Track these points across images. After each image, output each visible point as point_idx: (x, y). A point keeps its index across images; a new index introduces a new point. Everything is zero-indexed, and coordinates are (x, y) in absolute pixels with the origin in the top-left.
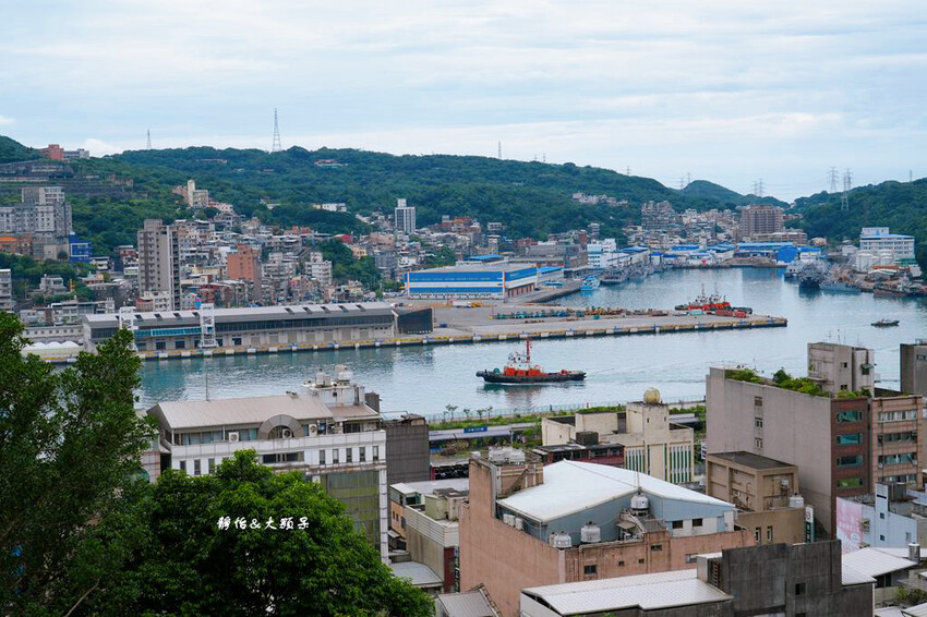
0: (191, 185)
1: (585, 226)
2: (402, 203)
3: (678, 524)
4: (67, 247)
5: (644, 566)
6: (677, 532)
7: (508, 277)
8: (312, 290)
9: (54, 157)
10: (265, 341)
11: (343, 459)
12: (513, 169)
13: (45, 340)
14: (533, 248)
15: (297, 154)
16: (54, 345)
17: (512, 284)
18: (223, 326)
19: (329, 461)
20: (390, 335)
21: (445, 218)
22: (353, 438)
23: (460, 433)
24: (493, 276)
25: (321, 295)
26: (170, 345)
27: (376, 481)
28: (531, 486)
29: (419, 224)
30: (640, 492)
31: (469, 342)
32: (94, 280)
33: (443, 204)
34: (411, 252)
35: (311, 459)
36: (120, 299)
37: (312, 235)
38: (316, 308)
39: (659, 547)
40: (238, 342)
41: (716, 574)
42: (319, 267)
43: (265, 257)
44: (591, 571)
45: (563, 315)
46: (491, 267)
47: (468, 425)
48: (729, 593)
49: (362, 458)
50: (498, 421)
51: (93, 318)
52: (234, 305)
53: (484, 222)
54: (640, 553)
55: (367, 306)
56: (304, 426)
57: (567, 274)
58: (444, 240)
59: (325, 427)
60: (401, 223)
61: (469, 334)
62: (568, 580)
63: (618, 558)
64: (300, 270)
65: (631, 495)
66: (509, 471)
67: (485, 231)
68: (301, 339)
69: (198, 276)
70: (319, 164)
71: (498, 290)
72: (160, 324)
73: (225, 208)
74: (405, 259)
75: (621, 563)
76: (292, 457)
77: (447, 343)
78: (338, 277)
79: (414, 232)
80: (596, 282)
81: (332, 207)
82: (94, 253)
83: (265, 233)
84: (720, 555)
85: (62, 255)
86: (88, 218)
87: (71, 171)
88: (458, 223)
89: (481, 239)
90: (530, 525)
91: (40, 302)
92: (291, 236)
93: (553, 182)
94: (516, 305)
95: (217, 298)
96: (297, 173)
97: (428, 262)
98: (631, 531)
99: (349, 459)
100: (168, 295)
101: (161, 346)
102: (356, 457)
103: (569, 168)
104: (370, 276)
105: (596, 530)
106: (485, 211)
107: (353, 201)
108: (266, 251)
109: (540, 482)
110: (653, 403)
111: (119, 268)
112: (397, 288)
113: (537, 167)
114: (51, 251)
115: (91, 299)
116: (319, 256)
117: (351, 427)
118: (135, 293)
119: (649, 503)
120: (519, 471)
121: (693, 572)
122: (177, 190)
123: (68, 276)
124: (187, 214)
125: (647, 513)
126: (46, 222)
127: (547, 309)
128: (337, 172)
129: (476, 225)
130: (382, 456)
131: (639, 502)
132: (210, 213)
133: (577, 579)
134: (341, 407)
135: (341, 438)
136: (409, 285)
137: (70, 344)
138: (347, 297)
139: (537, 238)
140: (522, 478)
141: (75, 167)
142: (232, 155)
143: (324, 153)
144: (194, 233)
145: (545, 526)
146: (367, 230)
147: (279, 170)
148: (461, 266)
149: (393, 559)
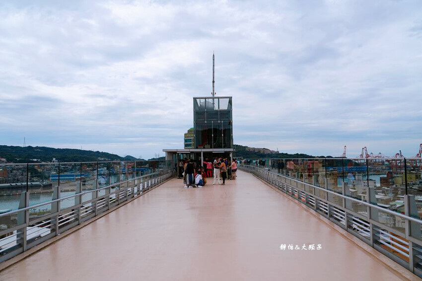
2: (54, 159)
7: (76, 176)
8: (25, 180)
10: (3, 192)
12: (84, 152)
15: (30, 147)
17: (77, 178)
20: (40, 190)
24: (73, 176)
34: (55, 170)
43: (12, 172)
46: (73, 174)
55: (34, 183)
58: (64, 168)
70: (36, 150)
71: (74, 179)
74: (53, 172)
78: (32, 176)
81: (36, 160)
89: (74, 167)
93: (94, 155)
96: (29, 152)
97: (59, 173)
103: (98, 152)
104: (42, 176)
112: (48, 179)
128: (40, 152)
136: (51, 178)
139: (87, 167)
142: (12, 147)
143: (37, 148)
147: (24, 151)
148: (65, 174)
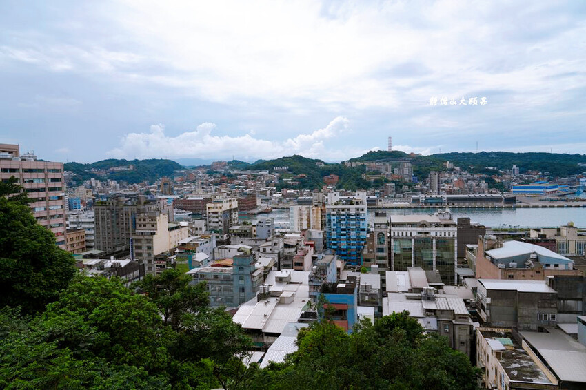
0: (448, 162)
1: (581, 173)
2: (514, 167)
3: (548, 265)
4: (412, 179)
5: (532, 278)
6: (547, 268)
7: (547, 188)
8: (481, 191)
9: (412, 156)
10: (461, 204)
11: (443, 235)
12: (556, 156)
13: (397, 202)
14: (559, 180)
15: (483, 153)
16: (403, 203)
17: (548, 190)
18: (449, 200)
19: (438, 235)
20: (501, 204)
21: (530, 171)
22: (446, 229)
23: (507, 233)
24: (542, 188)
25: (484, 192)
26: (434, 204)
27: (454, 243)
28: (498, 247)
29: (520, 173)
30: (534, 253)
31: (529, 207)
32: (418, 187)
33: (529, 166)
34: (516, 181)
35: (433, 234)
36: (423, 191)
37: (482, 175)
38: (483, 195)
39: (539, 272)
40: (453, 204)
41: (552, 283)
42: (484, 184)
43: (467, 182)
44: (511, 277)
45: (565, 200)
46: (542, 185)
47: (510, 230)
48: (556, 291)
49: (449, 235)
50: (521, 230)
51: (413, 196)
52: (456, 194)
53: (543, 172)
54: (531, 273)
55: (494, 195)
56: (431, 224)
57: (571, 188)
58: (528, 177)
59: (438, 225)
60: (514, 172)
61: (528, 205)
62: (502, 279)
63: (522, 274)
64: (478, 185)
65: (530, 254)
66: (490, 242)
67: (543, 174)
68: (473, 204)
69: (447, 187)
70: (490, 156)
71: (543, 192)
72: (431, 198)
73: (458, 168)
74: (514, 183)
75: (523, 276)
76: (427, 233)
77: (520, 207)
78: (490, 187)
79: (518, 175)
80: (582, 191)
81: (491, 168)
82: (419, 180)
83: (468, 175)
84: (553, 277)
85: (410, 181)
86: (418, 171)
87: (416, 160)
88: (535, 172)
89: (542, 177)
90: (493, 260)
91: (402, 192)
92: (476, 176)
93: (571, 159)
94: (549, 197)
95: (450, 192)
96: (483, 158)
97: (522, 184)
98: (529, 265)
99: (445, 235)
100: (436, 191)
101: (431, 205)
102: (447, 235)
103: (577, 155)
104: (500, 187)
105: (515, 264)
106: (543, 168)
107: (499, 166)
108: (468, 179)
109: (501, 247)
110: (571, 226)
111: (425, 184)
112: (509, 191)
113: (565, 155)
114: (407, 179)
115: (415, 192)
116: (484, 182)
117: (446, 226)
118: (427, 191)
119: (537, 257)
120: (494, 242)
121: (545, 282)
122: (444, 164)
123: (410, 186)
124: (446, 170)
125: (537, 260)
126: (406, 172)
127: (558, 198)
128: (496, 158)
129: (540, 173)
130: (456, 235)
131: (534, 256)
132: (452, 170)
133: (506, 279)
134: (445, 220)
135: (442, 229)
136: (513, 190)
137: (407, 203)
138: (491, 193)
139: (562, 177)
140: (494, 245)
141: (417, 158)
142: (464, 154)
143: (492, 153)
144: (447, 175)
145: (497, 260)
146: (502, 174)
147: (478, 158)
148: (531, 185)
149: (458, 267)
